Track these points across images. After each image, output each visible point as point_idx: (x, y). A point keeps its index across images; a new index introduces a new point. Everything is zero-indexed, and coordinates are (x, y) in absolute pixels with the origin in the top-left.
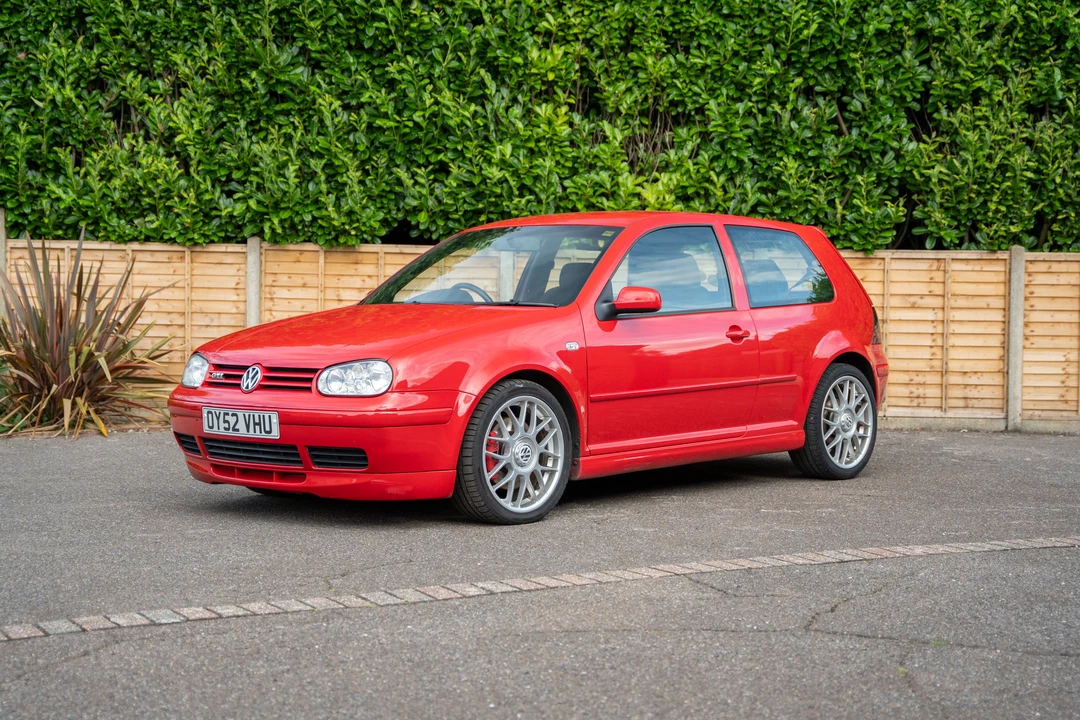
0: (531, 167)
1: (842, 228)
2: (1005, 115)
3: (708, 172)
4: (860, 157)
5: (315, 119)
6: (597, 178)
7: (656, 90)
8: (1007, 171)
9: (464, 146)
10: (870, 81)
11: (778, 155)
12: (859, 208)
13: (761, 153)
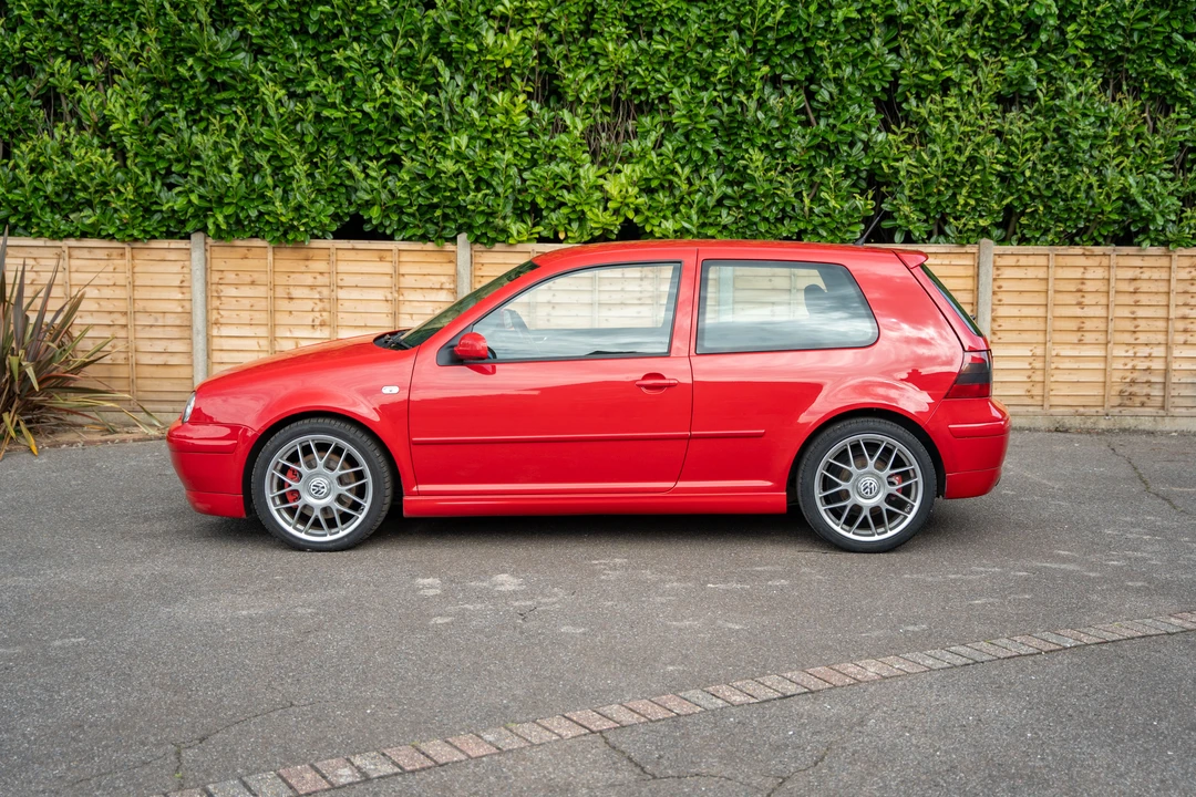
0: (488, 159)
1: (809, 222)
2: (975, 105)
3: (672, 163)
4: (829, 150)
5: (259, 108)
6: (557, 170)
7: (617, 78)
8: (977, 164)
9: (417, 138)
10: (838, 71)
11: (743, 146)
12: (827, 201)
13: (728, 144)
